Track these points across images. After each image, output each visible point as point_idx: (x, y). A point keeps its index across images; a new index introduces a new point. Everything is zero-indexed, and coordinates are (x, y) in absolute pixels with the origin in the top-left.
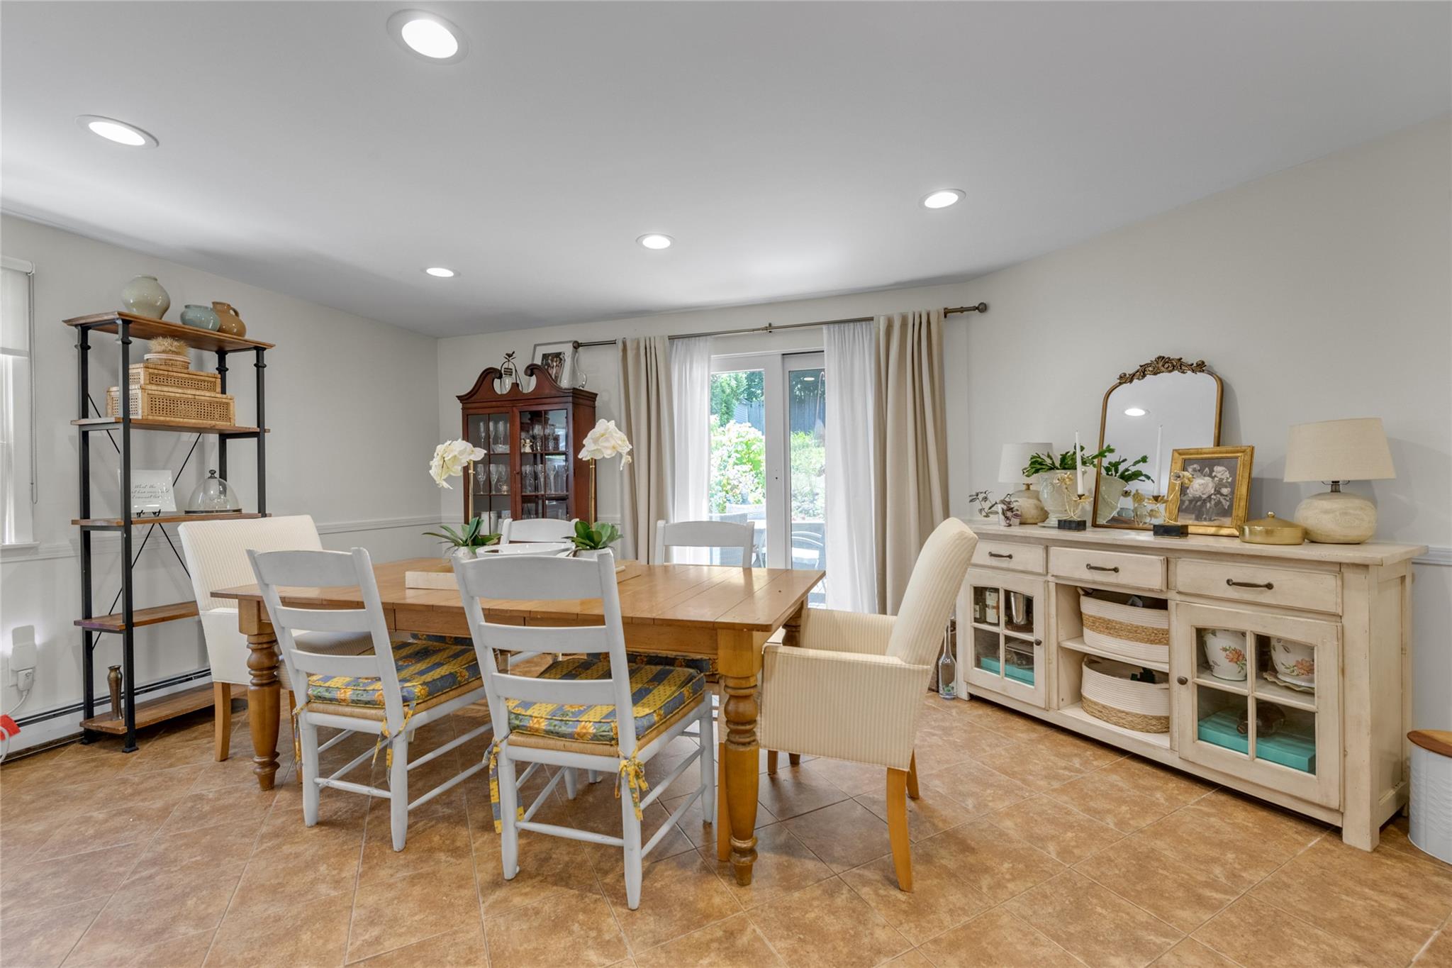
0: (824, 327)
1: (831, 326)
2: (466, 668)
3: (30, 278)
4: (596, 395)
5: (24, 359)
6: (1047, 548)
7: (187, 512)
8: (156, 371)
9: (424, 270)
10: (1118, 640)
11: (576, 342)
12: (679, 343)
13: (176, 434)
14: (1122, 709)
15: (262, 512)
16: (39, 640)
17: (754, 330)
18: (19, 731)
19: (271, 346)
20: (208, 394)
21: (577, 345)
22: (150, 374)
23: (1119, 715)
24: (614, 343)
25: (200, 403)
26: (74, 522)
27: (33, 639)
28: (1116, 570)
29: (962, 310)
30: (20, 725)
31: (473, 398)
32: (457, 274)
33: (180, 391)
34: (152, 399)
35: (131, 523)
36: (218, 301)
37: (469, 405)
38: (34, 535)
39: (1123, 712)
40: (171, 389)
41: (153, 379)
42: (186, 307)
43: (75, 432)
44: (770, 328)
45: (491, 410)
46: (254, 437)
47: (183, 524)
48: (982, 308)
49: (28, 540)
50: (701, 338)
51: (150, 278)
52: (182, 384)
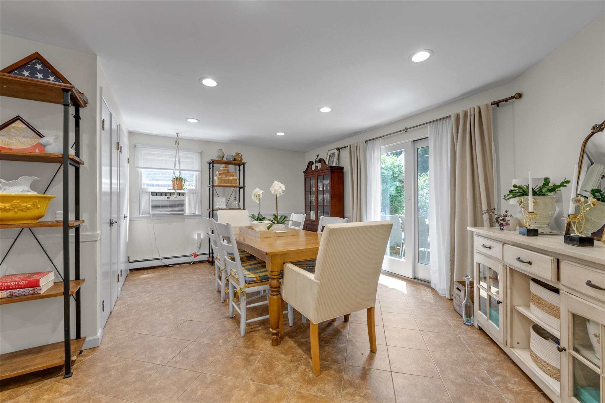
0: (428, 125)
1: (431, 124)
2: (246, 257)
3: (201, 153)
4: (343, 167)
5: (200, 172)
6: (503, 245)
7: (230, 208)
8: (221, 173)
9: (276, 134)
10: (542, 312)
11: (338, 148)
12: (369, 142)
13: (230, 188)
14: (545, 360)
15: (244, 209)
16: (202, 237)
17: (396, 133)
18: (197, 257)
19: (246, 163)
20: (232, 177)
21: (338, 149)
22: (219, 173)
23: (543, 363)
24: (347, 147)
25: (230, 180)
26: (208, 210)
27: (200, 236)
28: (530, 263)
29: (506, 100)
30: (198, 255)
31: (307, 172)
32: (285, 134)
33: (225, 177)
34: (219, 180)
35: (213, 210)
36: (237, 152)
37: (307, 174)
38: (201, 213)
39: (545, 362)
40: (223, 177)
41: (220, 175)
42: (227, 155)
43: (208, 189)
44: (406, 130)
45: (310, 176)
46: (242, 188)
47: (218, 211)
48: (520, 96)
49: (200, 214)
50: (378, 139)
51: (220, 149)
52: (226, 175)
